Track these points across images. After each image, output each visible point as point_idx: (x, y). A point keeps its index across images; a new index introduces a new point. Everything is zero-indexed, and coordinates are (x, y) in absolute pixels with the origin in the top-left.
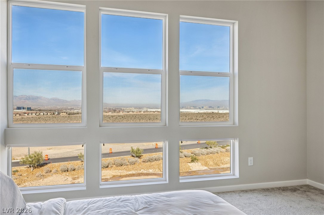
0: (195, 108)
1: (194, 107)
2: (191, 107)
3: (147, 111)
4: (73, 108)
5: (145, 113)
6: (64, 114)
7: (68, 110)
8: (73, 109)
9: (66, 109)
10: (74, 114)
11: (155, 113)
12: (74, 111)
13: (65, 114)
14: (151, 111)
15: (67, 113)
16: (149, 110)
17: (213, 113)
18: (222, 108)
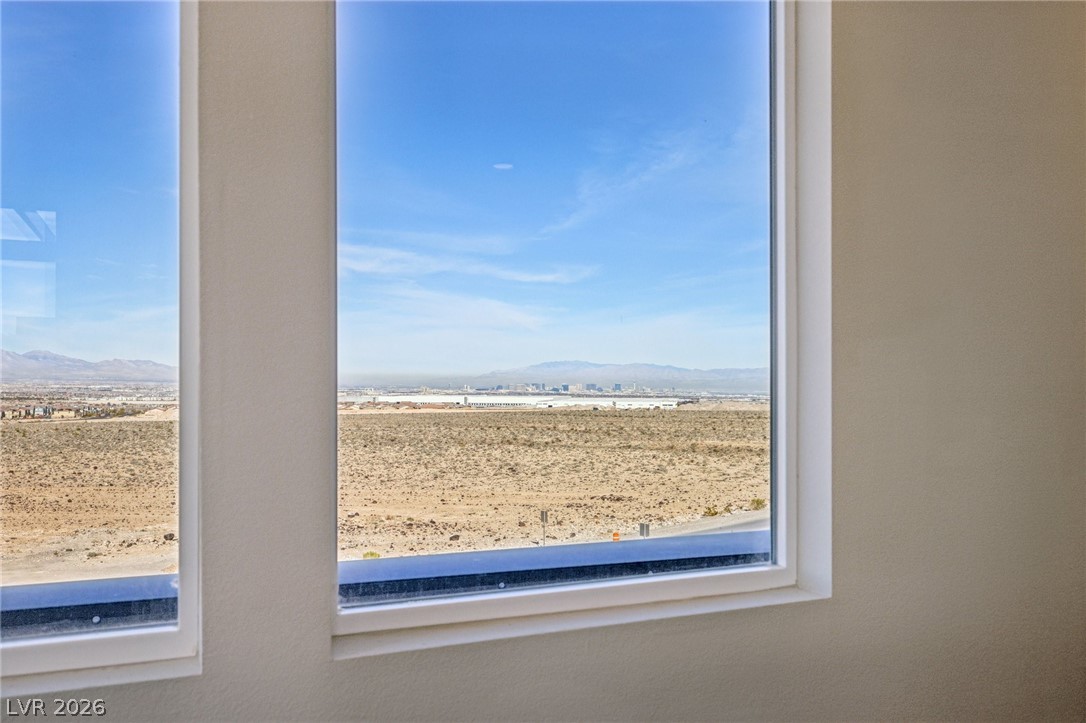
0: (540, 390)
1: (537, 388)
2: (528, 385)
3: (375, 404)
4: (109, 390)
5: (365, 412)
6: (65, 413)
7: (90, 396)
8: (109, 393)
9: (82, 391)
10: (108, 415)
11: (403, 410)
12: (112, 401)
13: (72, 414)
14: (387, 404)
15: (77, 411)
16: (381, 399)
17: (595, 409)
18: (630, 391)
